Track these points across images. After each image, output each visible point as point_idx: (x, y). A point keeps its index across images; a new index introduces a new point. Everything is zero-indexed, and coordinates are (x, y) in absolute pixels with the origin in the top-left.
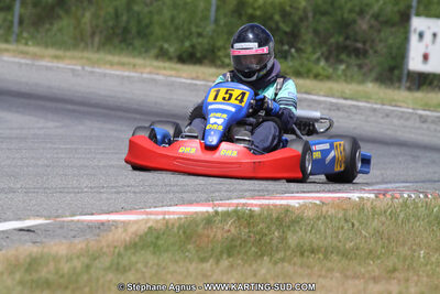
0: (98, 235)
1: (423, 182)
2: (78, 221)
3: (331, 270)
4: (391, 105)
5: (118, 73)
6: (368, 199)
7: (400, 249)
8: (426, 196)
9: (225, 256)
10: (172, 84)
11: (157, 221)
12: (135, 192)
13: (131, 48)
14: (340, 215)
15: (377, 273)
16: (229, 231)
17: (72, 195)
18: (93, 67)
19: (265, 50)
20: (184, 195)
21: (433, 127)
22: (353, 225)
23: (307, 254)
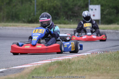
0: (21, 72)
1: (102, 49)
2: (15, 68)
5: (12, 28)
6: (89, 55)
7: (102, 67)
9: (57, 74)
12: (27, 59)
14: (84, 59)
15: (98, 74)
16: (56, 67)
17: (10, 61)
18: (6, 27)
19: (49, 19)
20: (41, 59)
22: (88, 62)
23: (78, 71)
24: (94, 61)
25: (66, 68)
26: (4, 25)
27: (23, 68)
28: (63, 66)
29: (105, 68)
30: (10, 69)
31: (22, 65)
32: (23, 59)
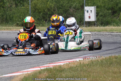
0: (10, 80)
2: (4, 77)
6: (81, 60)
8: (96, 57)
11: (26, 74)
12: (18, 66)
13: (9, 24)
16: (46, 75)
17: (1, 69)
20: (32, 65)
27: (12, 76)
31: (12, 73)
32: (14, 66)
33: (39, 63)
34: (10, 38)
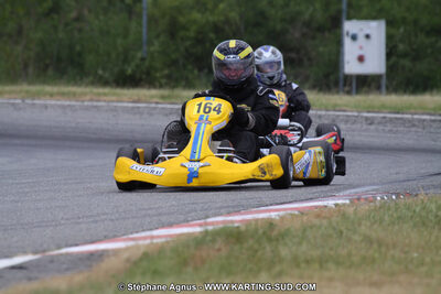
0: (91, 266)
2: (68, 254)
3: (331, 279)
4: (335, 110)
5: (59, 103)
6: (344, 204)
7: (392, 252)
8: (398, 195)
10: (115, 110)
11: (148, 245)
12: (112, 220)
13: (65, 76)
14: (325, 222)
15: (376, 278)
16: (219, 250)
17: (51, 228)
18: (34, 99)
20: (164, 219)
21: (381, 128)
22: (341, 232)
23: (303, 265)
24: (363, 228)
25: (259, 253)
26: (27, 92)
27: (97, 251)
28: (245, 245)
29: (403, 256)
30: (53, 256)
31: (93, 242)
32: (97, 218)
33: (189, 212)
34: (73, 125)
